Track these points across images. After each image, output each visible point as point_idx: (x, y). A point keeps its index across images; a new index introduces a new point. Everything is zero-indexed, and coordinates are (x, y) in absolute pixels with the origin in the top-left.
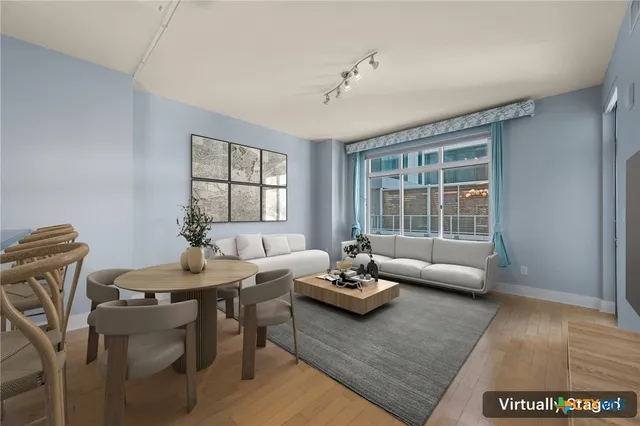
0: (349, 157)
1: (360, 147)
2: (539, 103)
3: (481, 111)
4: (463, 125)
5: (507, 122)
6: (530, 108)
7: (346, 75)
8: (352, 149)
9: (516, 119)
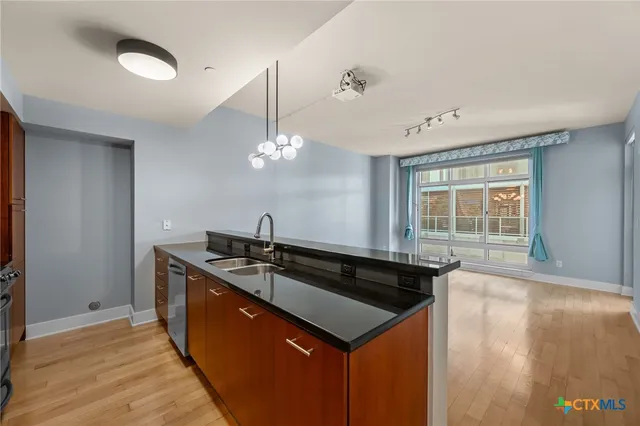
0: (401, 169)
1: (415, 162)
2: (574, 133)
3: (524, 137)
4: (508, 148)
5: (546, 148)
6: (566, 138)
7: (429, 119)
8: (405, 163)
9: (554, 145)
